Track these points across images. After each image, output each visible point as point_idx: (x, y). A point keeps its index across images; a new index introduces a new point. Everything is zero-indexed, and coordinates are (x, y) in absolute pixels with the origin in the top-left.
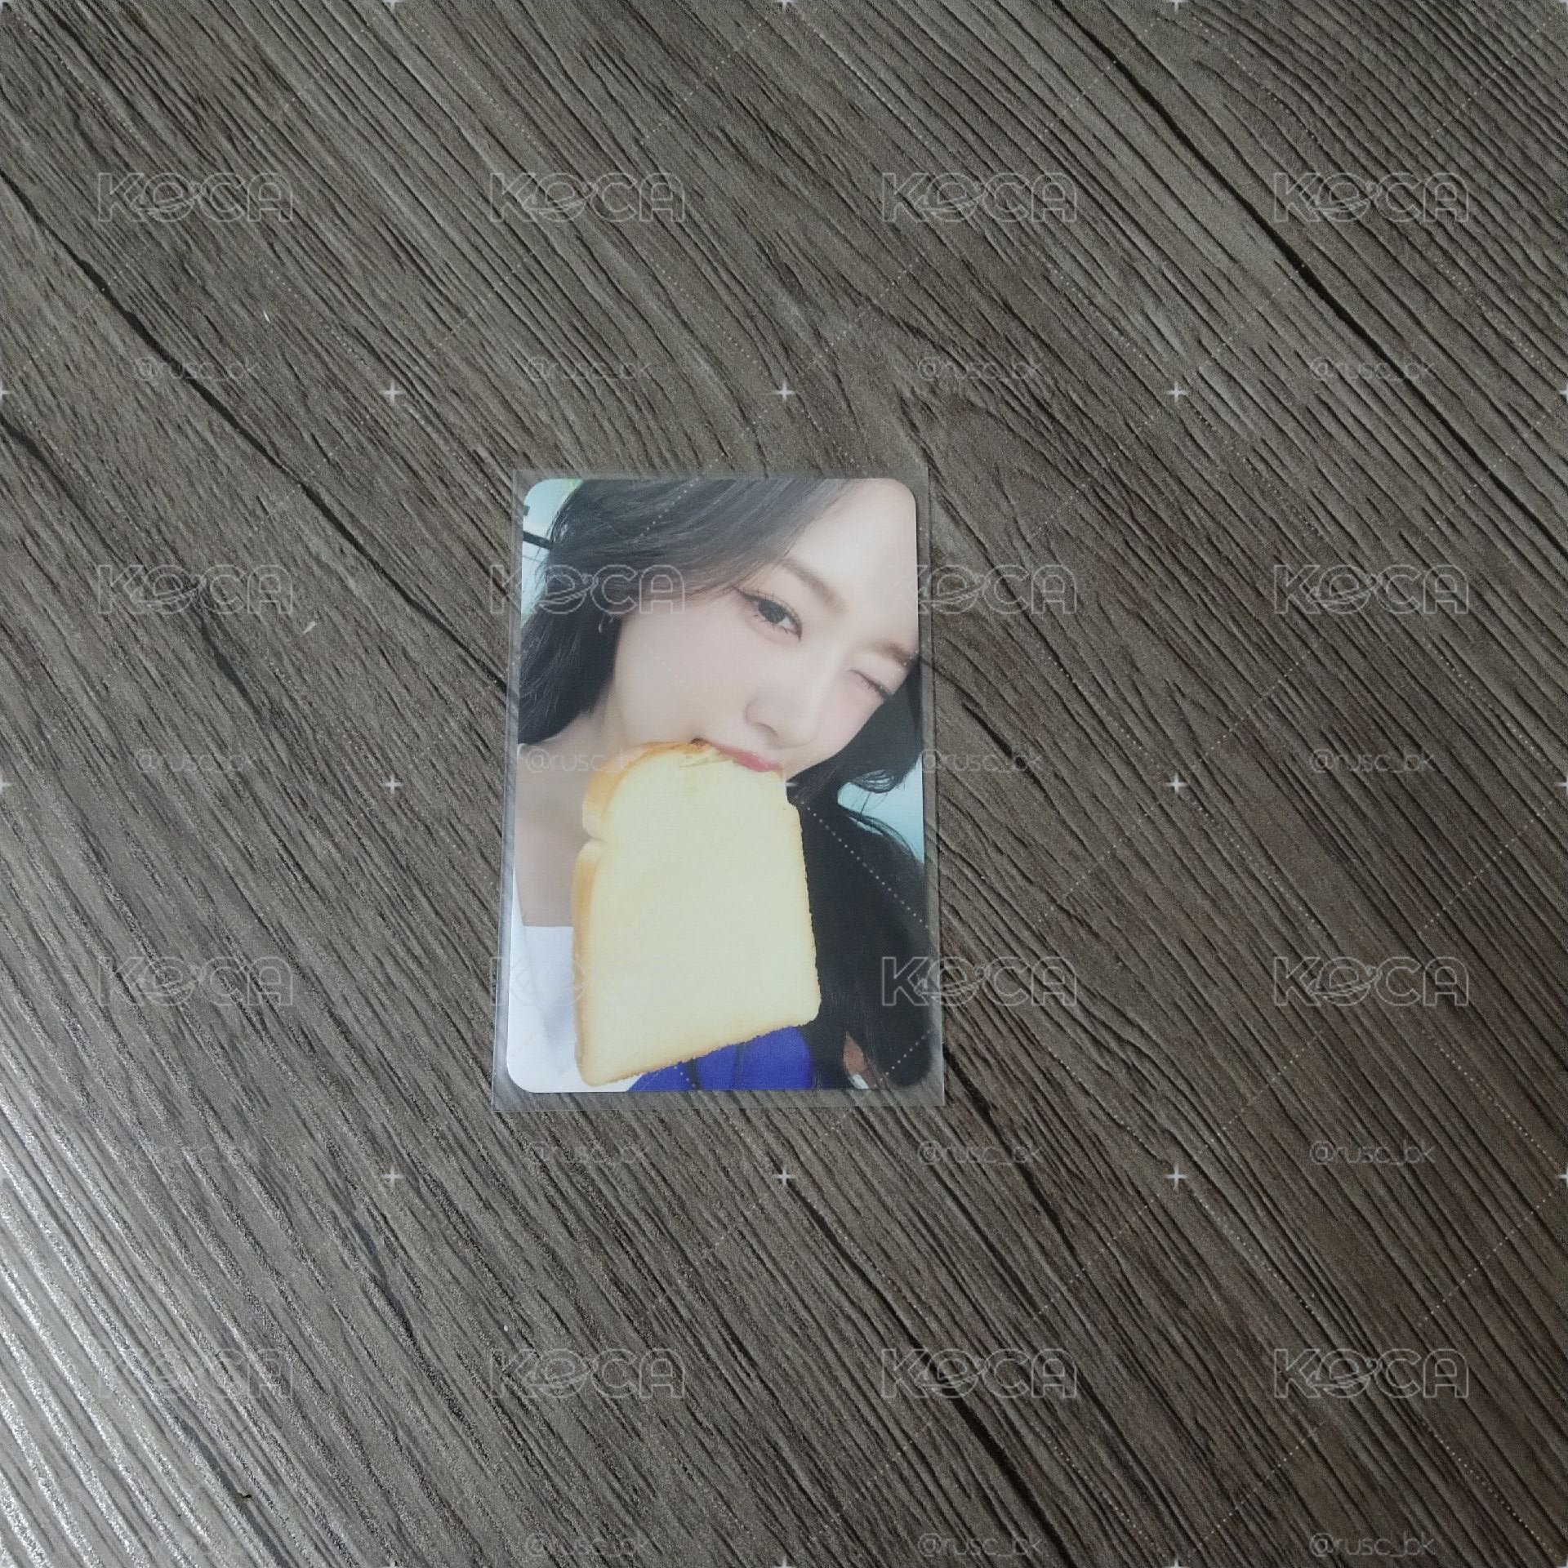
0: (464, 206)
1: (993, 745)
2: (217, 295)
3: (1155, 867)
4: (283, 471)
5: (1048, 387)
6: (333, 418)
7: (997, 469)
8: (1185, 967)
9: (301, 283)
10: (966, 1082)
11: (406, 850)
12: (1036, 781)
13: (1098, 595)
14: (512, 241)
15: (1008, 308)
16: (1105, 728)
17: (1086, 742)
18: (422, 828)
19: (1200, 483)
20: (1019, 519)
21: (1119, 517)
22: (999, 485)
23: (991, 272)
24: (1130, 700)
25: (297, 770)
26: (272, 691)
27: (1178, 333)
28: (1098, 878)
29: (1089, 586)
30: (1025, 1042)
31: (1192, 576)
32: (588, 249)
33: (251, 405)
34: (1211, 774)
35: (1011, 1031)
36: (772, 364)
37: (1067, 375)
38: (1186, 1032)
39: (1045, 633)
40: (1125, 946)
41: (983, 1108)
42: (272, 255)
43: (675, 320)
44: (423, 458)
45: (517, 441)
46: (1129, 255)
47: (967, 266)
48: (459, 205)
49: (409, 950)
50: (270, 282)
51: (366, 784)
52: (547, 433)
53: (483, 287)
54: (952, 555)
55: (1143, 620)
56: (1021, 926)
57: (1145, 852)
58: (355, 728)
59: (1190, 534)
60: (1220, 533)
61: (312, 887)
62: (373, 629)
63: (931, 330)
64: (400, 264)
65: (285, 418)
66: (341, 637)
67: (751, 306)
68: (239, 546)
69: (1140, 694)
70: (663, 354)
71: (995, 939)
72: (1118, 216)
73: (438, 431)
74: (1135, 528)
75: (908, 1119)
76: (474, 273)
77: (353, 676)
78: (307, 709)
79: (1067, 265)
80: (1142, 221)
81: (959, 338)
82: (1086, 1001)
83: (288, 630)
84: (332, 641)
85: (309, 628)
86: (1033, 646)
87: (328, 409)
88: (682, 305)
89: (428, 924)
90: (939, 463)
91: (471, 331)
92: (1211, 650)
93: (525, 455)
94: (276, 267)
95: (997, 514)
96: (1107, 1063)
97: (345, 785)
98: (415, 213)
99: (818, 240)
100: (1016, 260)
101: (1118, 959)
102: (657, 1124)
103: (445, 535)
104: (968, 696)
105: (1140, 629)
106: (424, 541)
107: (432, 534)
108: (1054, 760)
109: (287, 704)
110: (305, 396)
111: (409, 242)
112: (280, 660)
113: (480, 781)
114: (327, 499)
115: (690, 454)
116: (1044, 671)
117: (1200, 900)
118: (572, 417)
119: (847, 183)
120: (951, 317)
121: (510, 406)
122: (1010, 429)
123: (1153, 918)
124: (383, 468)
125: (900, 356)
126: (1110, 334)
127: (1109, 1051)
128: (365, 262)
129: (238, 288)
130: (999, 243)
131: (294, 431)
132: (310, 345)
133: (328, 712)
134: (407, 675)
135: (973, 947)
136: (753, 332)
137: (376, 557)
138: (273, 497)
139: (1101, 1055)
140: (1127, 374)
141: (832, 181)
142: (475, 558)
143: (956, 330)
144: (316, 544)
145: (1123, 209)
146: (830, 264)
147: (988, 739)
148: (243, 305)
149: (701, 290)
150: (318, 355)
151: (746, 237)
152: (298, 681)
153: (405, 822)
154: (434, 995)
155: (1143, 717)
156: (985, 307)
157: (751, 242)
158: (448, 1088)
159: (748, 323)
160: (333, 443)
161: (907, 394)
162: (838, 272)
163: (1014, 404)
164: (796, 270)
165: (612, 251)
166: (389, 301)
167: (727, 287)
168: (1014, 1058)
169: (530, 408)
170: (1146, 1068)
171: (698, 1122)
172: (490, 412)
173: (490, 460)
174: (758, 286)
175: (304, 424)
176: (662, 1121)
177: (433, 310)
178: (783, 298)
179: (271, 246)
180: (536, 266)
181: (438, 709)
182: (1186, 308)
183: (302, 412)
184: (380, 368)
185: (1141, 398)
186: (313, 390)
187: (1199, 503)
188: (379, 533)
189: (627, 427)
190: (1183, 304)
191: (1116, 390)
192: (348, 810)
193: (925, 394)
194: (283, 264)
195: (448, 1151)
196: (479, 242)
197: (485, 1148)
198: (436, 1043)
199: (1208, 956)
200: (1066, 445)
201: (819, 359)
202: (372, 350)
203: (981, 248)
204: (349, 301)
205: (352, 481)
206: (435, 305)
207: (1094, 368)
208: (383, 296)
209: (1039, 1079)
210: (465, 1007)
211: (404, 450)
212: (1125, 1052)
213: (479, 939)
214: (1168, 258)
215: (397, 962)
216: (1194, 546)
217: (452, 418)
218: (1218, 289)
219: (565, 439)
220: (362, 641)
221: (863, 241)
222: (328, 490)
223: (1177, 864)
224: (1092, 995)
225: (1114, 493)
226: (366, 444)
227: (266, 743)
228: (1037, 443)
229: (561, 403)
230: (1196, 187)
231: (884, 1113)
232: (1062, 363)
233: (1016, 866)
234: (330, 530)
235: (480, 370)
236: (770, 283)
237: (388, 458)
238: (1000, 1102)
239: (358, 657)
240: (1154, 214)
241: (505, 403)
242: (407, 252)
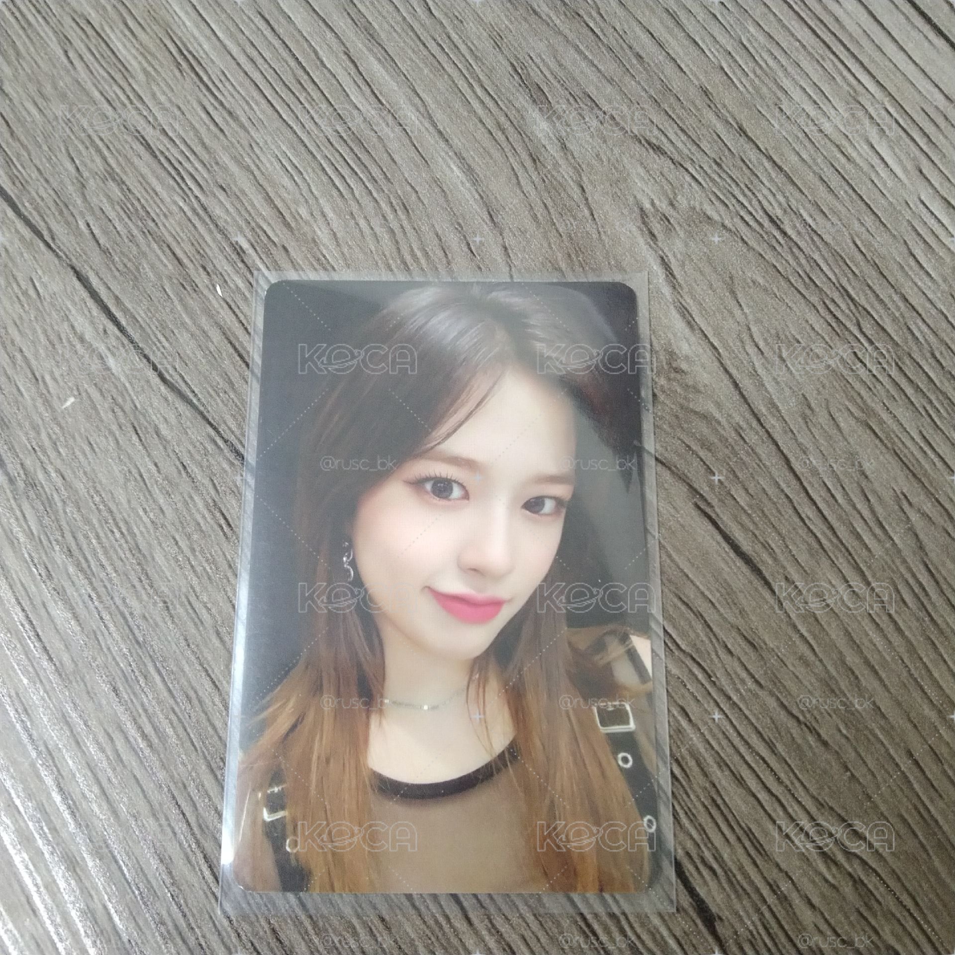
0: (243, 21)
1: (724, 545)
2: (13, 94)
3: (883, 675)
4: (57, 256)
5: (780, 204)
6: (107, 208)
7: (731, 278)
8: (911, 778)
9: (89, 86)
10: (692, 892)
11: (143, 625)
12: (767, 584)
13: (827, 400)
14: (285, 54)
15: (742, 131)
16: (835, 533)
17: (817, 546)
18: (161, 605)
19: (923, 299)
20: (751, 327)
21: (847, 329)
22: (733, 292)
23: (727, 99)
24: (859, 506)
25: (45, 542)
26: (28, 462)
27: (900, 161)
28: (828, 685)
29: (819, 393)
30: (753, 852)
31: (917, 389)
32: (353, 62)
33: (34, 194)
34: (937, 583)
35: (739, 839)
36: (520, 172)
37: (797, 194)
38: (911, 844)
39: (776, 436)
40: (853, 754)
41: (709, 919)
42: (65, 61)
43: (431, 129)
44: (188, 248)
45: (278, 234)
46: (855, 91)
47: (706, 92)
48: (238, 21)
49: (140, 728)
50: (61, 84)
51: (109, 558)
52: (306, 229)
53: (255, 94)
54: (687, 358)
55: (871, 428)
56: (750, 730)
57: (874, 659)
58: (103, 502)
59: (915, 348)
60: (943, 349)
61: (51, 659)
62: (128, 407)
63: (672, 149)
64: (181, 71)
65: (63, 205)
66: (98, 413)
67: (502, 119)
68: (9, 323)
69: (869, 500)
70: (417, 159)
71: (724, 742)
72: (843, 55)
73: (204, 222)
74: (863, 340)
75: (632, 927)
76: (247, 82)
77: (108, 450)
78: (59, 482)
79: (797, 95)
80: (866, 61)
81: (698, 156)
82: (813, 810)
83: (47, 403)
84: (88, 418)
85: (68, 404)
86: (764, 450)
87: (105, 201)
88: (438, 116)
89: (159, 702)
90: (677, 271)
91: (242, 133)
92: (936, 460)
93: (284, 248)
94: (68, 71)
95: (731, 321)
96: (834, 877)
97: (89, 558)
98: (198, 27)
99: (567, 63)
100: (750, 89)
101: (847, 769)
102: (377, 922)
103: (204, 321)
104: (702, 496)
105: (867, 436)
106: (183, 324)
107: (191, 318)
108: (785, 563)
109: (41, 476)
110: (84, 186)
111: (190, 52)
112: (38, 433)
113: (220, 560)
114: (95, 282)
115: (440, 254)
116: (775, 473)
117: (927, 711)
118: (330, 215)
119: (594, 14)
120: (689, 137)
121: (272, 201)
122: (746, 243)
123: (882, 728)
124: (151, 256)
125: (641, 171)
126: (837, 159)
127: (836, 863)
128: (150, 69)
129: (32, 88)
130: (734, 73)
131: (70, 219)
132: (92, 141)
133: (79, 486)
134: (158, 452)
135: (702, 750)
136: (504, 144)
137: (136, 337)
138: (45, 279)
139: (829, 868)
140: (854, 196)
141: (582, 12)
142: (231, 343)
143: (694, 149)
144: (81, 323)
145: (848, 50)
146: (578, 84)
147: (719, 538)
148: (36, 104)
149: (458, 105)
150: (98, 151)
151: (500, 57)
152: (53, 455)
153: (145, 597)
154: (161, 775)
155: (872, 524)
156: (720, 128)
157: (505, 63)
158: (170, 873)
159: (499, 136)
160: (105, 232)
161: (647, 206)
162: (585, 93)
163: (748, 218)
164: (546, 90)
165: (376, 67)
166: (168, 105)
167: (482, 102)
168: (741, 868)
169: (293, 207)
170: (871, 882)
171: (418, 922)
172: (253, 205)
173: (251, 251)
174: (510, 102)
175: (81, 213)
176: (383, 920)
177: (208, 113)
178: (534, 114)
179: (66, 52)
180: (306, 77)
181: (185, 486)
182: (908, 141)
183: (79, 202)
184: (155, 165)
185: (869, 220)
186: (91, 182)
187: (924, 320)
188: (141, 314)
189: (381, 226)
190: (904, 135)
191: (843, 210)
192: (91, 583)
193: (663, 206)
194: (75, 68)
195: (167, 938)
196: (254, 54)
197: (204, 937)
198: (160, 825)
199: (934, 767)
200: (796, 258)
201: (566, 172)
202: (148, 147)
203: (718, 78)
204: (131, 103)
205: (121, 267)
206: (210, 109)
207: (822, 188)
208: (163, 98)
209: (766, 891)
210: (192, 788)
211: (170, 240)
212: (852, 866)
213: (209, 720)
214: (890, 94)
215: (126, 738)
216: (919, 360)
217: (218, 211)
218: (937, 126)
219: (323, 235)
220: (116, 417)
221: (609, 67)
222: (97, 274)
223: (905, 674)
224: (821, 805)
225: (843, 306)
226: (135, 232)
227: (18, 513)
228: (769, 256)
229: (321, 201)
230: (914, 34)
231: (609, 922)
232: (794, 183)
233: (746, 669)
234: (96, 311)
235: (248, 169)
236: (522, 100)
237: (155, 246)
238: (726, 914)
239: (111, 432)
240: (877, 55)
241: (269, 200)
242: (188, 60)
